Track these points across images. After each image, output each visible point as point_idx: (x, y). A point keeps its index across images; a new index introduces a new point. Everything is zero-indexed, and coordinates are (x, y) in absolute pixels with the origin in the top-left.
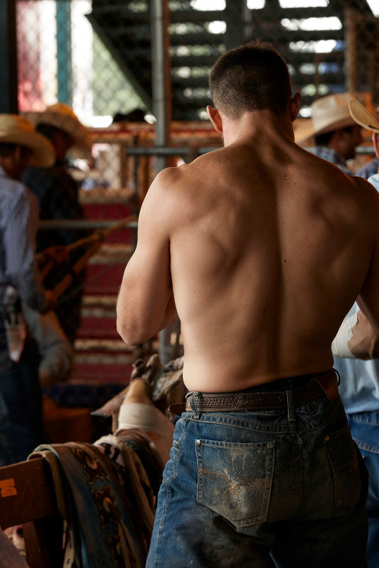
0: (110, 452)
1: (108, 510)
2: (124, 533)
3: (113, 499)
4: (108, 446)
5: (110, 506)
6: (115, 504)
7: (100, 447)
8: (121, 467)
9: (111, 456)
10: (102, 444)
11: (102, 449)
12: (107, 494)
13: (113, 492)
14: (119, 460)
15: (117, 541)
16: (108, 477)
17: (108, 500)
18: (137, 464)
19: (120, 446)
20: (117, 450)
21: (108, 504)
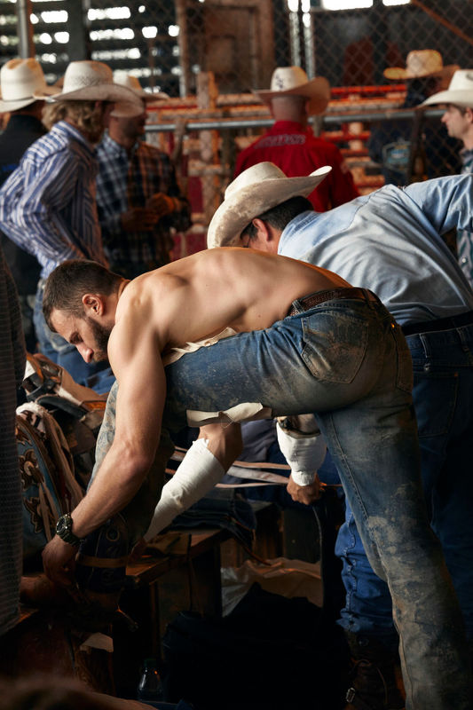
0: (32, 420)
1: (29, 473)
2: (45, 495)
3: (34, 463)
4: (29, 414)
5: (31, 469)
6: (37, 467)
7: (21, 415)
8: (42, 434)
9: (33, 423)
10: (23, 412)
11: (24, 417)
12: (29, 458)
13: (35, 456)
14: (41, 427)
15: (37, 503)
16: (30, 441)
17: (30, 463)
18: (58, 431)
19: (41, 413)
20: (38, 418)
21: (30, 467)
